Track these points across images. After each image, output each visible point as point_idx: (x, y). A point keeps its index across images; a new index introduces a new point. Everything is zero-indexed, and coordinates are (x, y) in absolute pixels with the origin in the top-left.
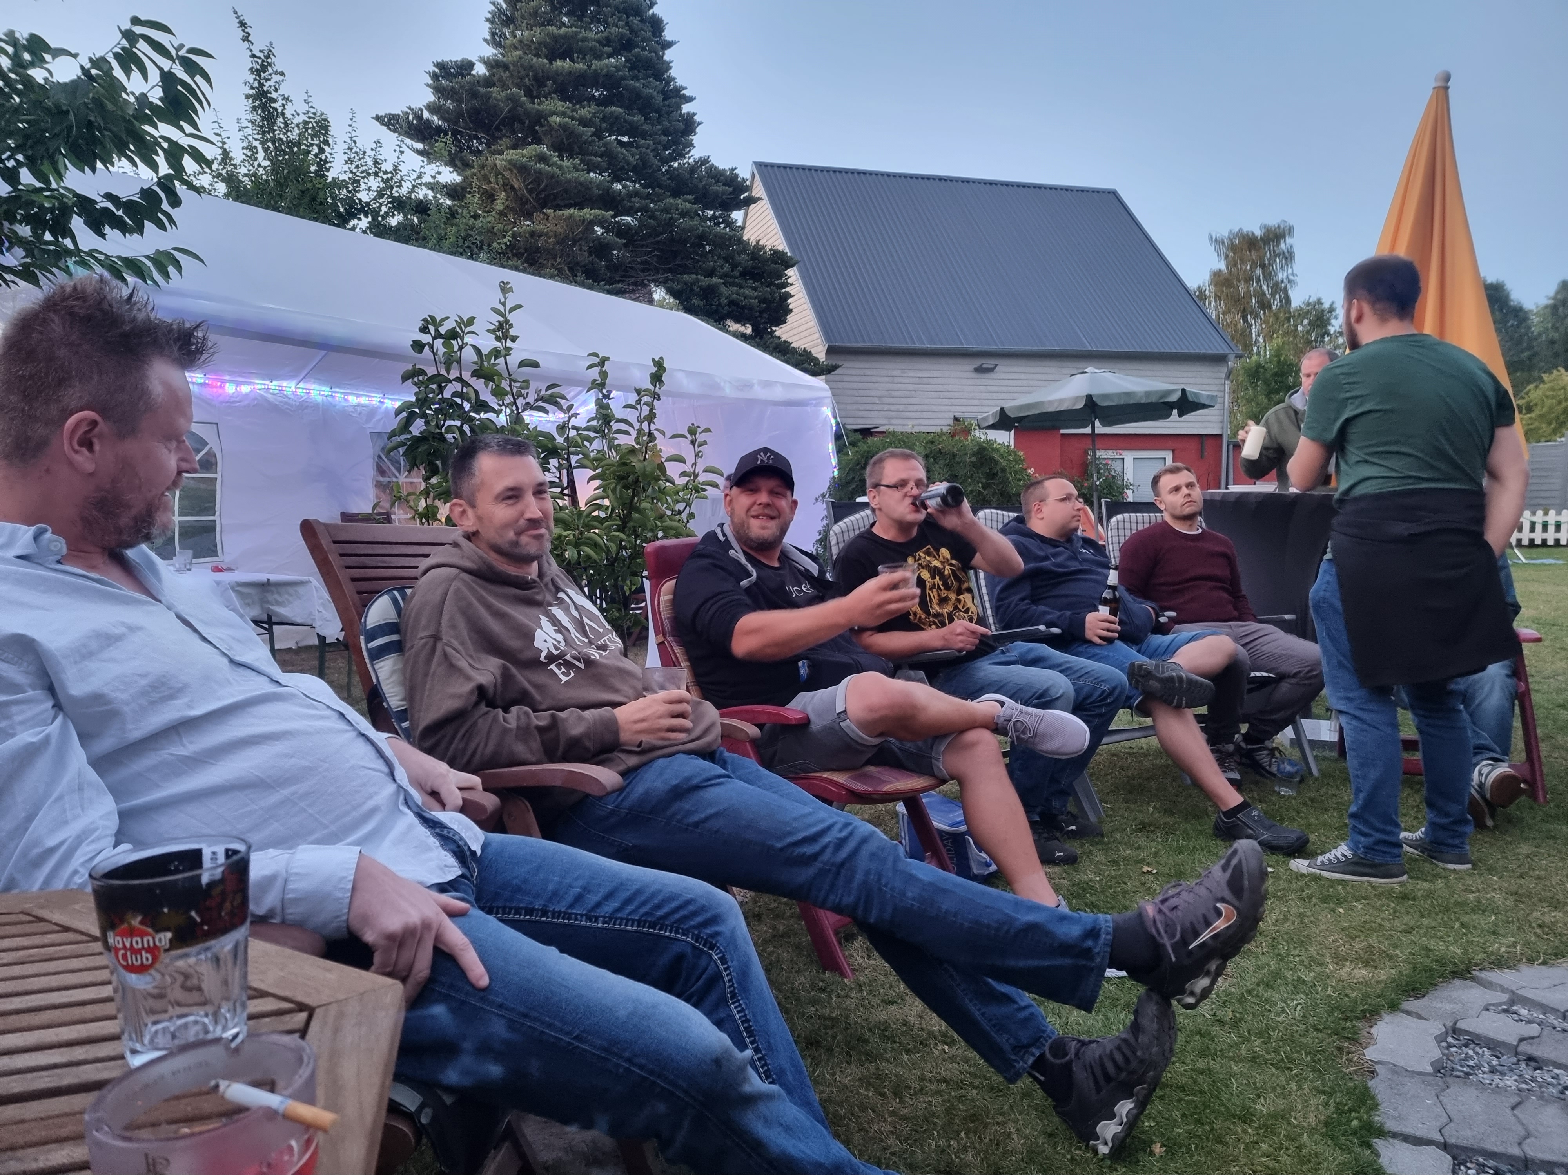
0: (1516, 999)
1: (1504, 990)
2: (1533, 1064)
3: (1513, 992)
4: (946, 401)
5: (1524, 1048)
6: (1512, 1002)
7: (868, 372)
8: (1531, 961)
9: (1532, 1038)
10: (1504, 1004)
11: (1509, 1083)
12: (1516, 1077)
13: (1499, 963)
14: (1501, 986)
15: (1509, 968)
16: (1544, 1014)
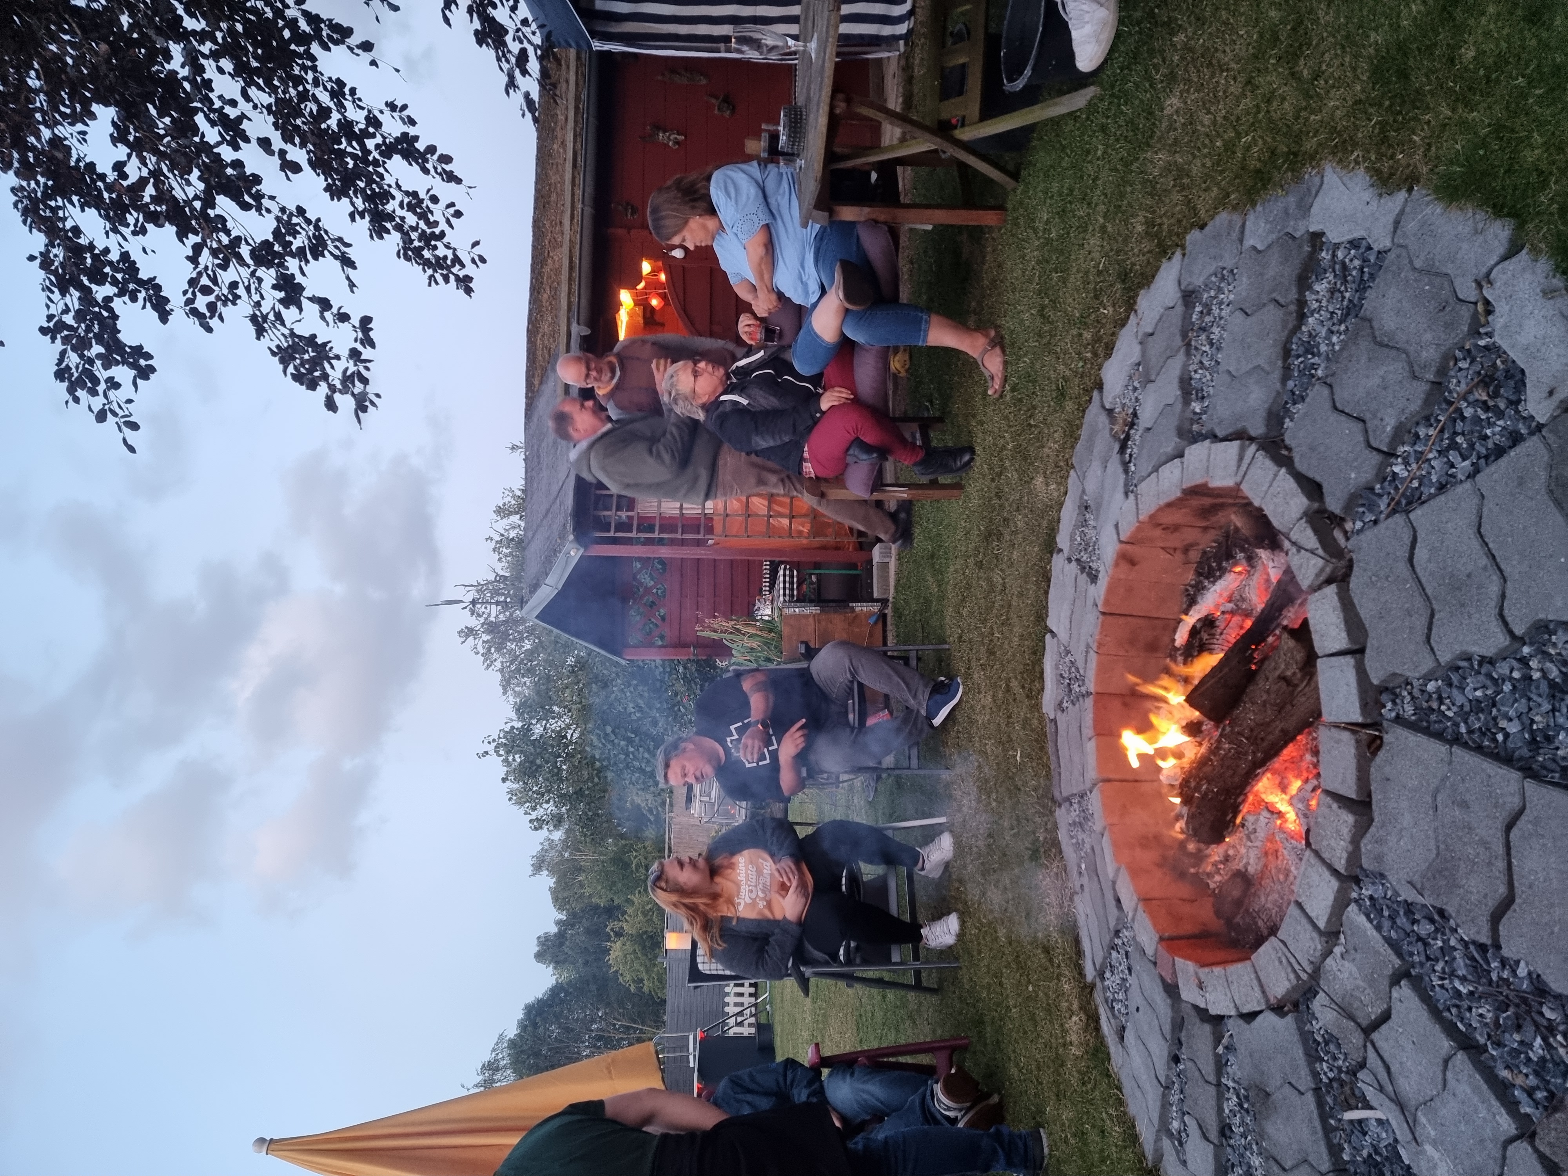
0: (1164, 1128)
1: (1158, 1140)
2: (1228, 1133)
3: (1158, 1131)
5: (1213, 1135)
6: (1170, 1134)
8: (1121, 1102)
9: (1200, 1127)
10: (1173, 1143)
11: (1257, 1163)
12: (1248, 1153)
13: (1132, 1137)
14: (1155, 1142)
15: (1134, 1126)
16: (1171, 1105)
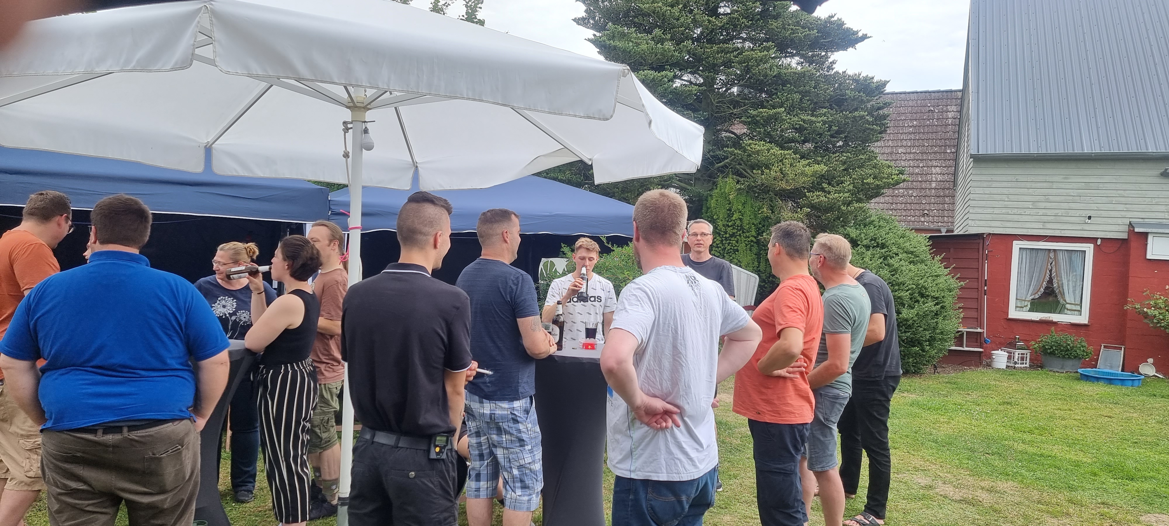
4: (1121, 207)
7: (1020, 178)
